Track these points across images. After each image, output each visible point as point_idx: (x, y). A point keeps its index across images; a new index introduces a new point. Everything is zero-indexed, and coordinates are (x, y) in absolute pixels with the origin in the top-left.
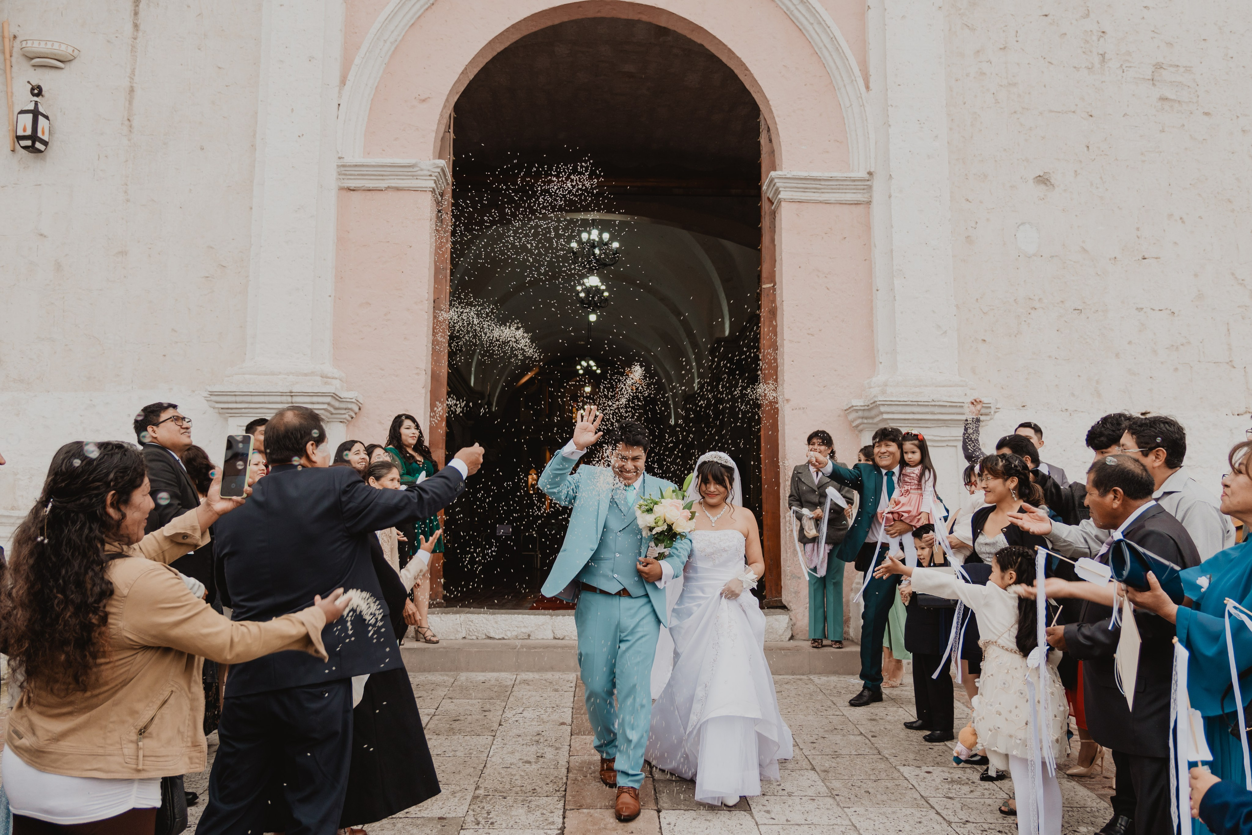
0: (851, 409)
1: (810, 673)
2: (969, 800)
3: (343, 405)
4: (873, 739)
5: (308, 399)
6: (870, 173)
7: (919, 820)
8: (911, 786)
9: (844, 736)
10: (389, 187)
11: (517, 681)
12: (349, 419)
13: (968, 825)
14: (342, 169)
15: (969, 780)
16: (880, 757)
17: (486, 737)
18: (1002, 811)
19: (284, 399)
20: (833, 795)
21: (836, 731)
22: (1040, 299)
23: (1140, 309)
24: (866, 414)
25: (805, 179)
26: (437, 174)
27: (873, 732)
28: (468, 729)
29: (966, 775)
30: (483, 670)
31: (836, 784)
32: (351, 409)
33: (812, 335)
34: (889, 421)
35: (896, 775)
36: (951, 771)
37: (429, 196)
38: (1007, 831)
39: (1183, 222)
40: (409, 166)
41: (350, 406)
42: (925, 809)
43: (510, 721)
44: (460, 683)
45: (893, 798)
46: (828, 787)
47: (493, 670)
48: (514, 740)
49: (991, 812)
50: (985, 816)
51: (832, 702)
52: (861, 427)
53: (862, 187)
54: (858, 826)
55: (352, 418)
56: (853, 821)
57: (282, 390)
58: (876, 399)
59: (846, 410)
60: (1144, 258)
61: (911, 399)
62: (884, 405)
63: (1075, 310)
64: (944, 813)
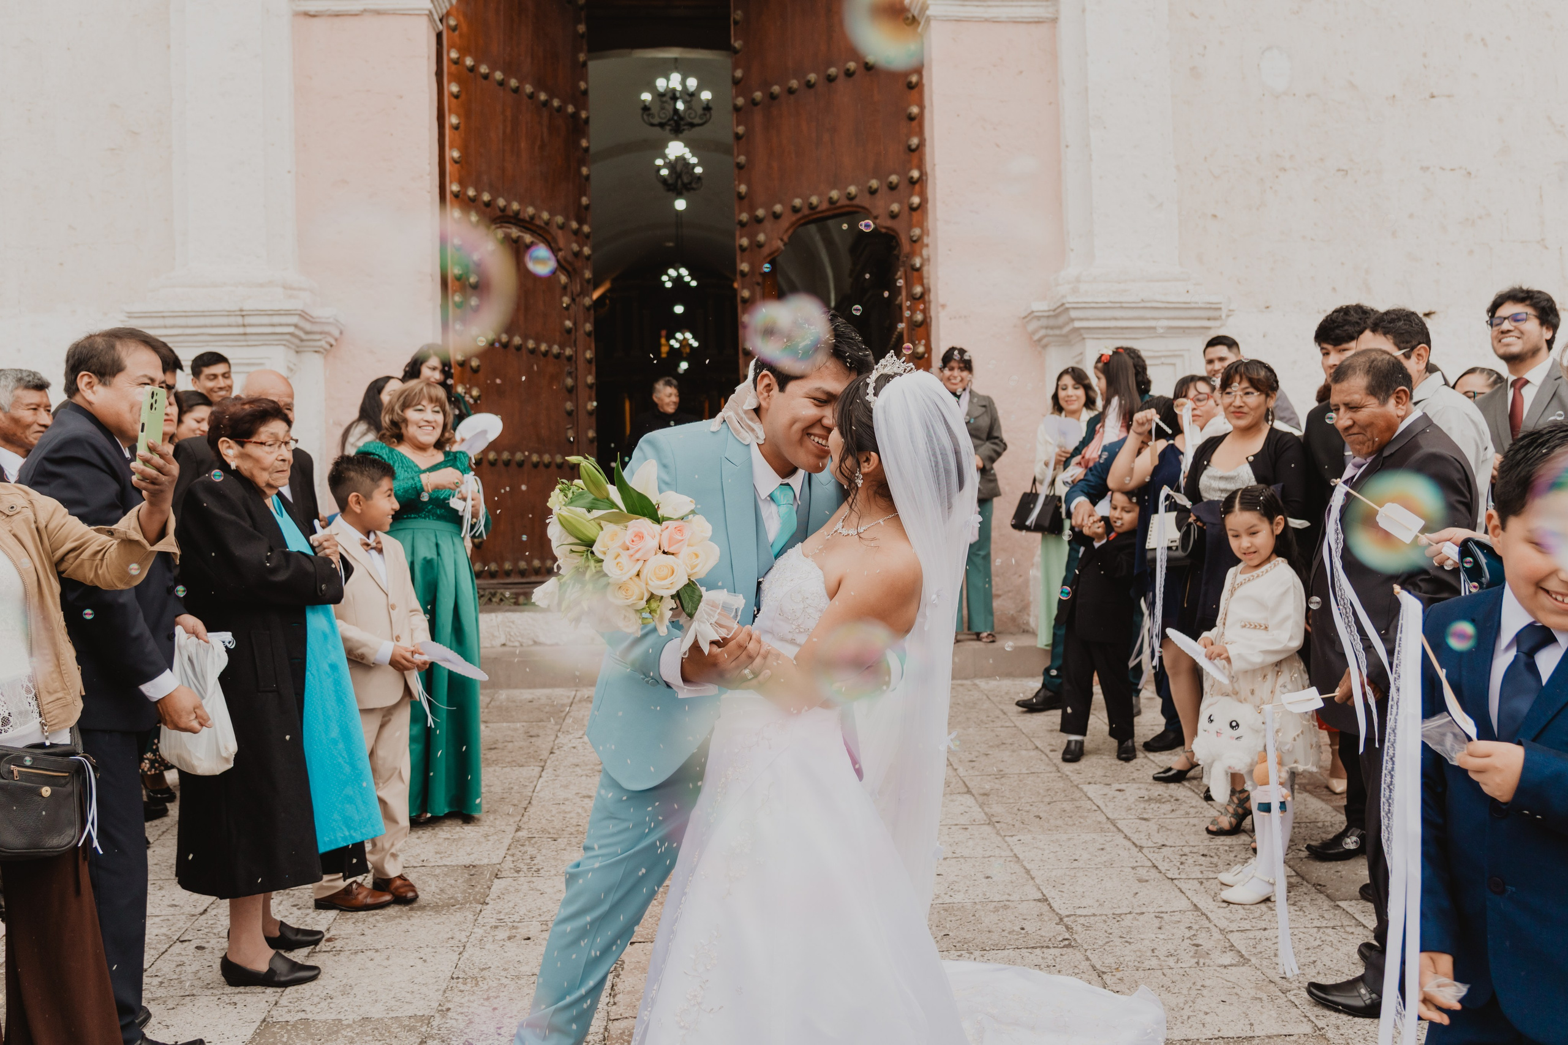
0: (1031, 316)
1: (975, 676)
2: (1168, 820)
3: (316, 328)
4: (1051, 755)
5: (265, 320)
7: (1102, 847)
8: (1096, 808)
10: (365, 10)
11: (577, 699)
12: (328, 347)
13: (1164, 849)
15: (1171, 796)
16: (1059, 774)
17: (532, 767)
18: (1209, 831)
19: (232, 320)
20: (991, 821)
21: (1004, 746)
22: (1292, 157)
23: (1425, 169)
24: (1052, 322)
27: (1052, 745)
28: (508, 760)
29: (1168, 791)
30: (532, 686)
31: (997, 809)
32: (328, 333)
34: (1082, 331)
35: (1077, 794)
36: (1150, 787)
37: (424, 22)
38: (1212, 854)
39: (1485, 45)
41: (326, 328)
42: (1110, 834)
43: (565, 748)
44: (498, 703)
45: (1070, 823)
46: (986, 814)
47: (544, 686)
48: (571, 770)
49: (1196, 833)
50: (1187, 837)
51: (1002, 710)
52: (1045, 341)
54: (1021, 856)
55: (331, 346)
56: (1016, 851)
57: (228, 308)
58: (1064, 301)
59: (1025, 318)
60: (1433, 97)
61: (1113, 300)
62: (1074, 308)
63: (1339, 170)
64: (1135, 837)
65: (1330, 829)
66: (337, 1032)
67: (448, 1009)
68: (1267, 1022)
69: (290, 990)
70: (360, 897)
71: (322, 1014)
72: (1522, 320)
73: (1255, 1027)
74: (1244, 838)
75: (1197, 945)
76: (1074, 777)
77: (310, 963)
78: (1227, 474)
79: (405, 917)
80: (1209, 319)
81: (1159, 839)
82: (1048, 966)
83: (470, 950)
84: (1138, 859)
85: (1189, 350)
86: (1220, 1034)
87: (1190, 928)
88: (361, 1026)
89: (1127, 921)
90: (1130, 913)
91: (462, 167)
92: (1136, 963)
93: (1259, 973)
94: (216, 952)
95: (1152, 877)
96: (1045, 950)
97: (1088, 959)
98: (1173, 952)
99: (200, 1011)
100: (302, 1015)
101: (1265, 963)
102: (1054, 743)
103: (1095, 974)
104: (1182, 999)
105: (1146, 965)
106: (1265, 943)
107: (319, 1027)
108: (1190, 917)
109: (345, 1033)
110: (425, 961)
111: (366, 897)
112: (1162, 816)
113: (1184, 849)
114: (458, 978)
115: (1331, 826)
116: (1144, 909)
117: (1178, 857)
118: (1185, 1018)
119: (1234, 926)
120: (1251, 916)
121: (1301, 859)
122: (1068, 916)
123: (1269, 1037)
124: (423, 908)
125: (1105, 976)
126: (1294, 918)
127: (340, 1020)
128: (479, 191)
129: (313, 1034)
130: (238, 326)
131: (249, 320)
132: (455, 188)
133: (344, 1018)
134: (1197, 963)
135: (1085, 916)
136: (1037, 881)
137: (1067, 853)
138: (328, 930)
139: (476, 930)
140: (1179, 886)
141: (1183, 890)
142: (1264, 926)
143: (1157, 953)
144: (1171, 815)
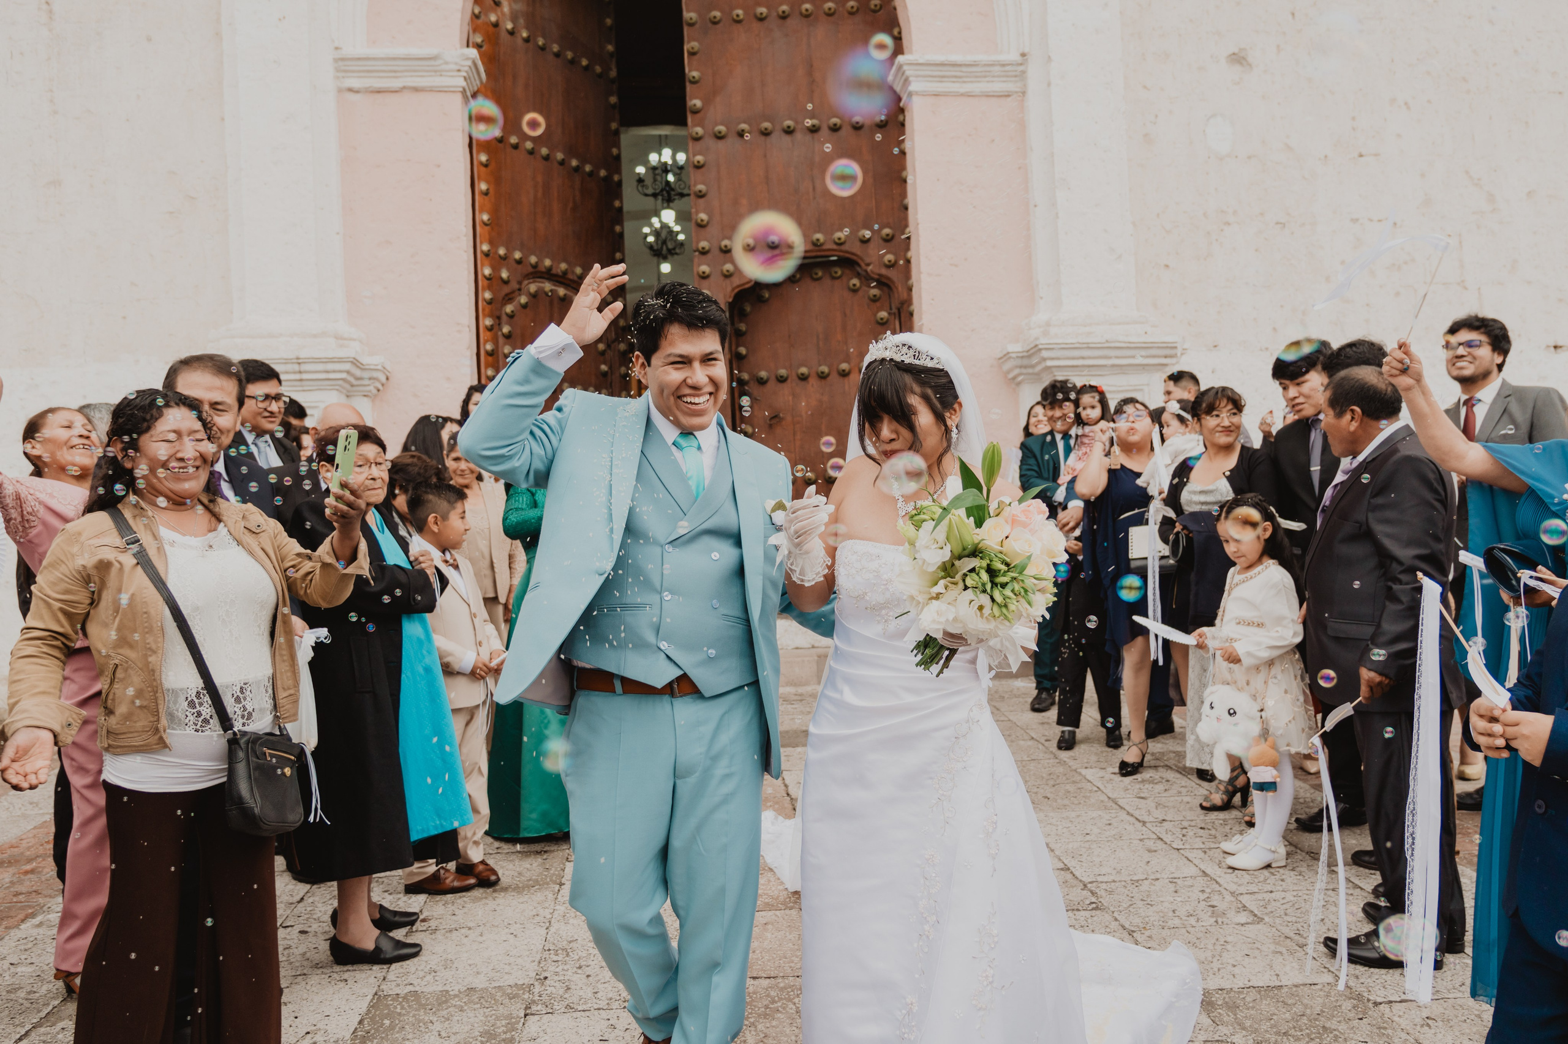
0: (1006, 356)
2: (1163, 799)
3: (366, 375)
4: (1047, 744)
5: (320, 367)
6: (1023, 55)
7: (1108, 821)
8: (1096, 789)
10: (404, 88)
12: (375, 391)
13: (1165, 824)
14: (341, 63)
15: (1162, 778)
16: (1058, 760)
18: (1202, 807)
19: (289, 367)
22: (1235, 212)
23: (1355, 220)
24: (1025, 362)
25: (942, 64)
26: (467, 68)
29: (1159, 774)
32: (376, 379)
33: (956, 266)
34: (1054, 369)
35: (1078, 778)
37: (458, 98)
38: (1210, 827)
39: (1408, 108)
40: (430, 59)
41: (375, 374)
42: (1113, 811)
45: (1076, 802)
49: (1191, 809)
50: (1184, 813)
52: (1020, 378)
53: (1014, 73)
55: (379, 390)
57: (285, 356)
58: (1037, 343)
59: (1001, 358)
60: (1361, 156)
61: (1080, 341)
62: (1046, 349)
63: (1277, 223)
64: (1137, 814)
65: (1312, 804)
66: (446, 1002)
67: (546, 978)
68: (1291, 973)
69: (394, 966)
70: (448, 881)
71: (429, 987)
72: (1477, 346)
73: (1281, 977)
74: (1235, 813)
75: (1213, 907)
76: (1071, 763)
77: (409, 941)
78: (1208, 488)
79: (491, 898)
80: (1166, 357)
81: (1159, 814)
82: (1082, 927)
83: (555, 926)
84: (1143, 832)
85: (1148, 385)
86: (1251, 984)
87: (1203, 891)
88: (467, 995)
89: (1145, 886)
90: (1146, 879)
91: (492, 229)
92: (1161, 923)
93: (1274, 929)
94: (319, 935)
95: (1160, 848)
96: (1075, 912)
97: (1116, 920)
98: (1192, 912)
99: (314, 989)
100: (411, 988)
101: (1278, 921)
102: (1047, 734)
103: (1125, 934)
104: (1209, 954)
105: (1170, 924)
106: (1273, 903)
107: (428, 998)
108: (1201, 882)
109: (453, 1002)
110: (515, 936)
111: (453, 881)
112: (1158, 795)
113: (1183, 823)
114: (549, 950)
115: (1312, 802)
116: (1158, 876)
117: (1179, 830)
118: (1216, 970)
119: (1243, 890)
120: (1256, 880)
121: (1291, 831)
122: (1090, 883)
123: (1296, 986)
124: (505, 889)
125: (1135, 935)
126: (1295, 881)
127: (447, 991)
128: (510, 250)
129: (424, 1005)
130: (295, 373)
131: (304, 367)
132: (485, 247)
133: (450, 989)
134: (1216, 922)
135: (1106, 882)
137: (1078, 827)
138: (421, 911)
139: (557, 907)
140: (1186, 855)
141: (1190, 858)
142: (1270, 889)
143: (1177, 913)
144: (1166, 794)
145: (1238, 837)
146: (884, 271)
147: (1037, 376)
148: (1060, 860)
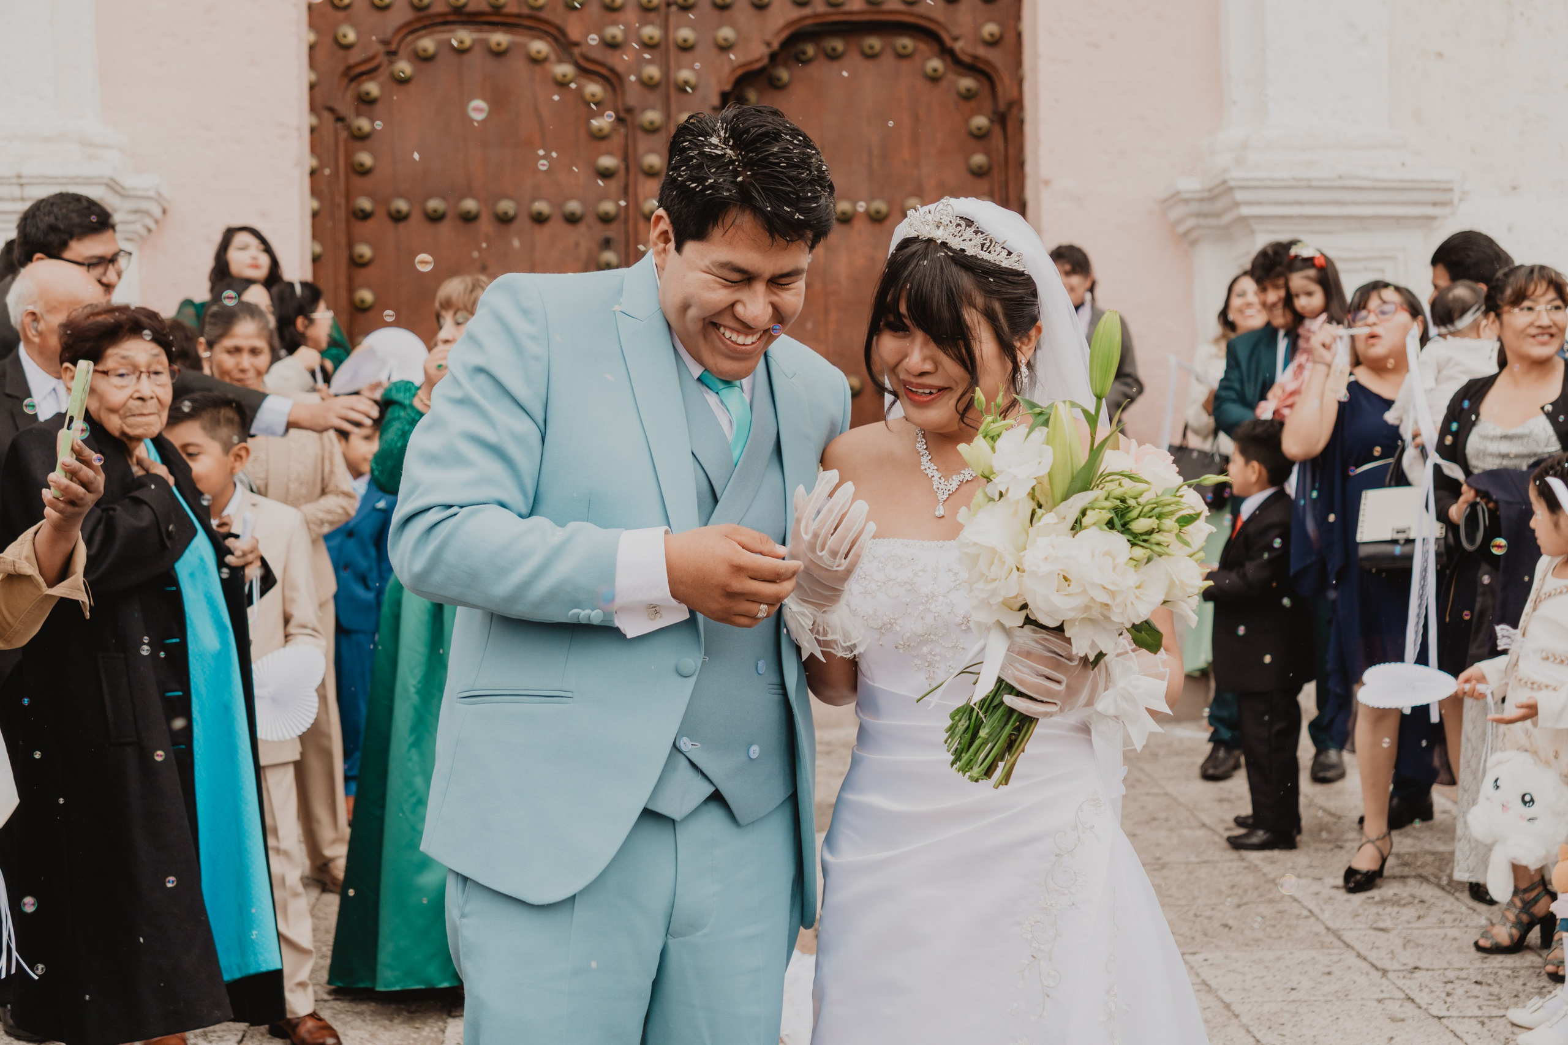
0: (1176, 198)
2: (1416, 932)
3: (130, 205)
7: (1327, 970)
8: (1307, 913)
9: (1171, 830)
12: (144, 232)
13: (1418, 974)
15: (1414, 897)
16: (1244, 864)
18: (1479, 948)
24: (1206, 207)
32: (146, 213)
38: (1490, 982)
41: (144, 205)
42: (1335, 951)
45: (1275, 935)
49: (1460, 950)
50: (1449, 958)
52: (1193, 235)
54: (1213, 983)
55: (149, 230)
56: (1204, 976)
58: (1226, 176)
59: (1165, 201)
61: (1296, 175)
62: (1241, 187)
64: (1372, 956)
74: (1531, 960)
76: (1267, 868)
78: (1511, 431)
80: (1435, 204)
81: (1408, 958)
84: (1383, 988)
95: (1409, 1015)
112: (1406, 925)
113: (1447, 973)
117: (1441, 985)
131: (30, 191)
136: (1245, 1020)
137: (1278, 978)
140: (1451, 1027)
141: (1458, 1033)
144: (1420, 924)
145: (1536, 1001)
146: (982, 51)
147: (1225, 234)
148: (1248, 1031)
